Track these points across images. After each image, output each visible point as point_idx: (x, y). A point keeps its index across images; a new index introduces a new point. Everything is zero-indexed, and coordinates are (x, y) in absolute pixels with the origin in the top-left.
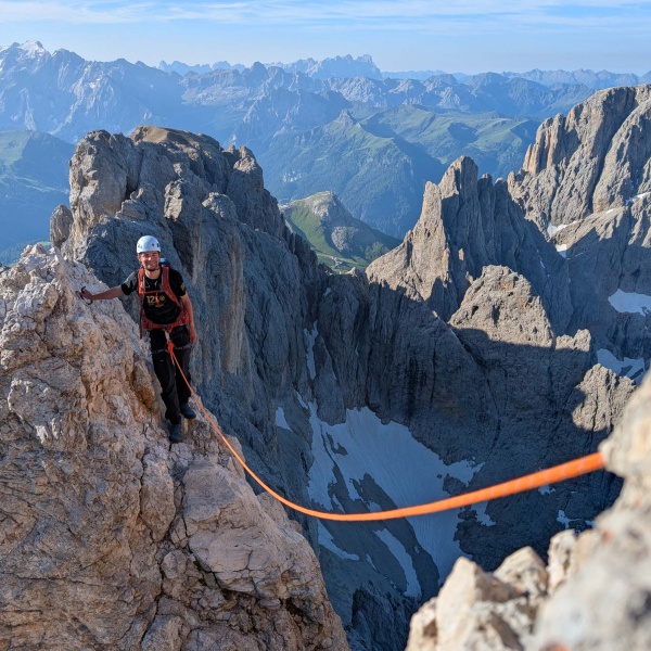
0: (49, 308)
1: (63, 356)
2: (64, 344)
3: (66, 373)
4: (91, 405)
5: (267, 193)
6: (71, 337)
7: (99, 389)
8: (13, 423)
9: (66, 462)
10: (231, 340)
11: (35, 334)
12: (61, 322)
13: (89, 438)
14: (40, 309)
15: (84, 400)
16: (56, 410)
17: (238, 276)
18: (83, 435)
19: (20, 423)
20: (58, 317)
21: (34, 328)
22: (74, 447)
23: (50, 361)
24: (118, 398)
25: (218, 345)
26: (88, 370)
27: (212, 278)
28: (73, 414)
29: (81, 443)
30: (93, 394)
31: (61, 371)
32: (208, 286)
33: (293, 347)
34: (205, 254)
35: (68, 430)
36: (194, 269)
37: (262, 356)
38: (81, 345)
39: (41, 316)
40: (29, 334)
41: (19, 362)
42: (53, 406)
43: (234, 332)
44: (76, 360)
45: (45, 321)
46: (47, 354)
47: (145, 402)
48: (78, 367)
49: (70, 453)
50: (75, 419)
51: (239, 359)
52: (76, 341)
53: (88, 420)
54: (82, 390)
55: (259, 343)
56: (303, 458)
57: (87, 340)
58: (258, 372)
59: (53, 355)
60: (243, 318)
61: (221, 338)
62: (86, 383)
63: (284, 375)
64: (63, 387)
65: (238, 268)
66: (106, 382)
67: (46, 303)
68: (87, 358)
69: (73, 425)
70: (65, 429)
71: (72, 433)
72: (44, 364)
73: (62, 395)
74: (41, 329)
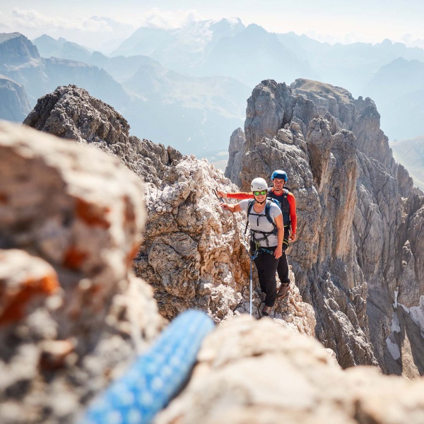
0: (183, 198)
1: (188, 232)
2: (189, 224)
3: (187, 243)
4: (203, 268)
5: (382, 132)
6: (195, 220)
7: (212, 257)
8: (150, 272)
9: (179, 304)
10: (341, 235)
11: (171, 215)
12: (189, 209)
13: (197, 290)
14: (177, 199)
15: (198, 264)
16: (177, 268)
17: (352, 189)
18: (193, 287)
19: (154, 273)
20: (188, 205)
21: (170, 211)
22: (186, 294)
23: (178, 234)
24: (225, 266)
25: (331, 237)
26: (203, 244)
27: (333, 189)
28: (188, 272)
29: (190, 292)
30: (205, 261)
31: (184, 242)
32: (329, 194)
33: (387, 246)
34: (331, 171)
35: (183, 282)
36: (322, 181)
37: (363, 250)
38: (201, 227)
39: (176, 203)
40: (167, 215)
41: (158, 232)
42: (175, 265)
43: (344, 229)
44: (196, 236)
45: (179, 207)
46: (176, 230)
47: (246, 271)
48: (197, 241)
49: (182, 298)
50: (189, 276)
51: (345, 250)
52: (198, 223)
53: (199, 277)
54: (198, 257)
55: (362, 240)
56: (383, 329)
57: (206, 223)
58: (358, 260)
59: (181, 231)
60: (352, 220)
61: (334, 233)
62: (201, 253)
63: (377, 266)
64: (184, 253)
65: (353, 183)
66: (217, 254)
67: (181, 195)
68: (204, 236)
69: (187, 279)
70: (181, 281)
71: (185, 285)
72: (174, 236)
73: (183, 258)
74: (175, 212)
